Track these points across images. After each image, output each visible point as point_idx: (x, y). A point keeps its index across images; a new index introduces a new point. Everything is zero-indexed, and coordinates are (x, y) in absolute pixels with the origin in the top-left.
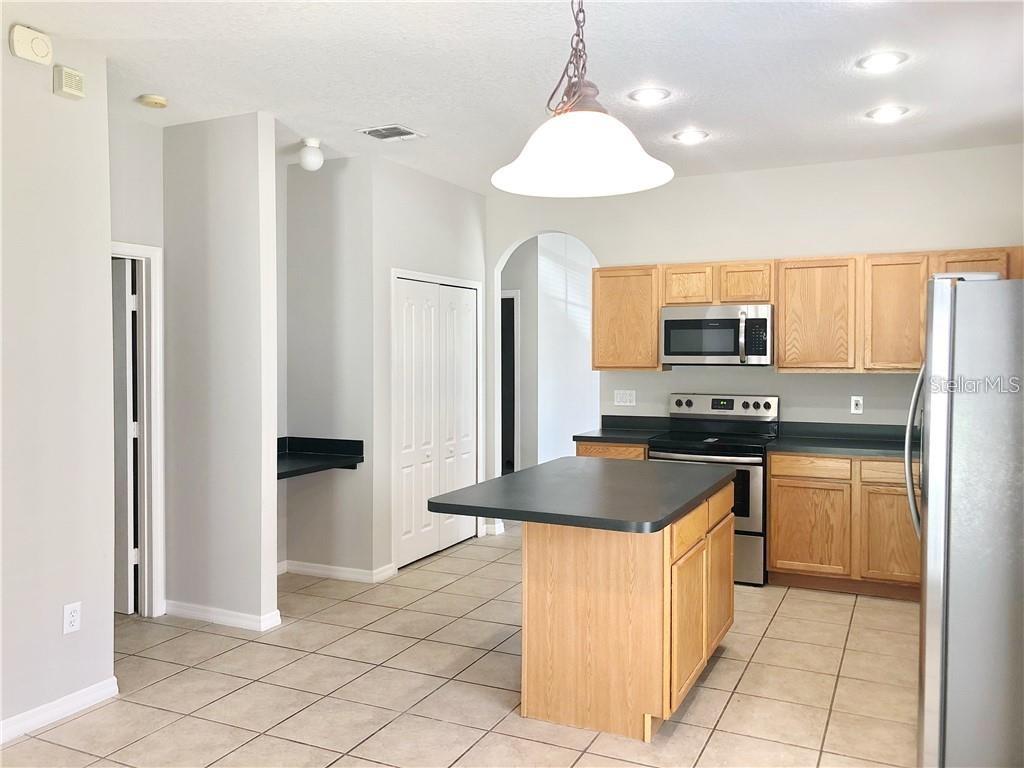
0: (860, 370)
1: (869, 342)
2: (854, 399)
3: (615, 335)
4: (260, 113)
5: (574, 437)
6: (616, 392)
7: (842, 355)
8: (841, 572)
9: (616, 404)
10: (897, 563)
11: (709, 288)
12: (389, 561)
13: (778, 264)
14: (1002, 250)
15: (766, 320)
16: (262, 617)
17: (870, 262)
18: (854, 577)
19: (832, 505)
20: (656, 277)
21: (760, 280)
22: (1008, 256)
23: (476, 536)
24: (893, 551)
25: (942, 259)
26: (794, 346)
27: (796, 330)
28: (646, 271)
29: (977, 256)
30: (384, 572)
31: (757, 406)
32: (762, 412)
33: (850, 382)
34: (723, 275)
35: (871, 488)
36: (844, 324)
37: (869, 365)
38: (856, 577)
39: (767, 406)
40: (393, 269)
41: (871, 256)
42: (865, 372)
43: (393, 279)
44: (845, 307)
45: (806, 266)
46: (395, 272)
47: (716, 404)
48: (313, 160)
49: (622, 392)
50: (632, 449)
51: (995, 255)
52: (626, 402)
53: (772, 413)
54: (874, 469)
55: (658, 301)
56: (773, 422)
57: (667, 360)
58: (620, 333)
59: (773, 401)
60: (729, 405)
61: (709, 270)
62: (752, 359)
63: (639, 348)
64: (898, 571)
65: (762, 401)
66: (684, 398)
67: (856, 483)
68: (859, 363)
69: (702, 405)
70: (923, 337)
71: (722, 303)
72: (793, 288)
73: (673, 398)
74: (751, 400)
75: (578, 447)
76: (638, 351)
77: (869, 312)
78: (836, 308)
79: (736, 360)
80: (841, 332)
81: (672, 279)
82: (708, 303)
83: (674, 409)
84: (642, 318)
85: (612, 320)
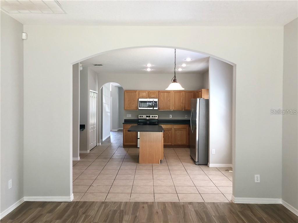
0: (172, 110)
1: (174, 106)
2: (170, 115)
6: (127, 114)
7: (170, 108)
8: (171, 144)
9: (127, 117)
11: (147, 95)
13: (159, 92)
14: (193, 91)
17: (174, 92)
18: (173, 145)
19: (169, 133)
20: (137, 93)
22: (194, 92)
23: (97, 146)
26: (161, 106)
27: (162, 103)
28: (135, 91)
29: (189, 92)
31: (154, 117)
32: (155, 118)
33: (170, 112)
34: (149, 93)
35: (175, 130)
37: (174, 109)
39: (156, 117)
44: (170, 99)
52: (129, 117)
53: (157, 118)
54: (176, 126)
55: (137, 97)
56: (157, 120)
57: (139, 108)
58: (130, 103)
59: (157, 116)
60: (149, 117)
61: (147, 92)
62: (155, 108)
63: (134, 106)
64: (179, 143)
65: (155, 116)
66: (141, 116)
67: (173, 129)
68: (172, 109)
69: (144, 117)
70: (182, 105)
71: (149, 98)
72: (161, 96)
73: (139, 116)
74: (153, 116)
75: (124, 125)
76: (134, 107)
77: (174, 100)
78: (169, 99)
79: (152, 108)
80: (169, 104)
81: (140, 93)
82: (147, 98)
83: (139, 118)
84: (134, 100)
85: (128, 101)
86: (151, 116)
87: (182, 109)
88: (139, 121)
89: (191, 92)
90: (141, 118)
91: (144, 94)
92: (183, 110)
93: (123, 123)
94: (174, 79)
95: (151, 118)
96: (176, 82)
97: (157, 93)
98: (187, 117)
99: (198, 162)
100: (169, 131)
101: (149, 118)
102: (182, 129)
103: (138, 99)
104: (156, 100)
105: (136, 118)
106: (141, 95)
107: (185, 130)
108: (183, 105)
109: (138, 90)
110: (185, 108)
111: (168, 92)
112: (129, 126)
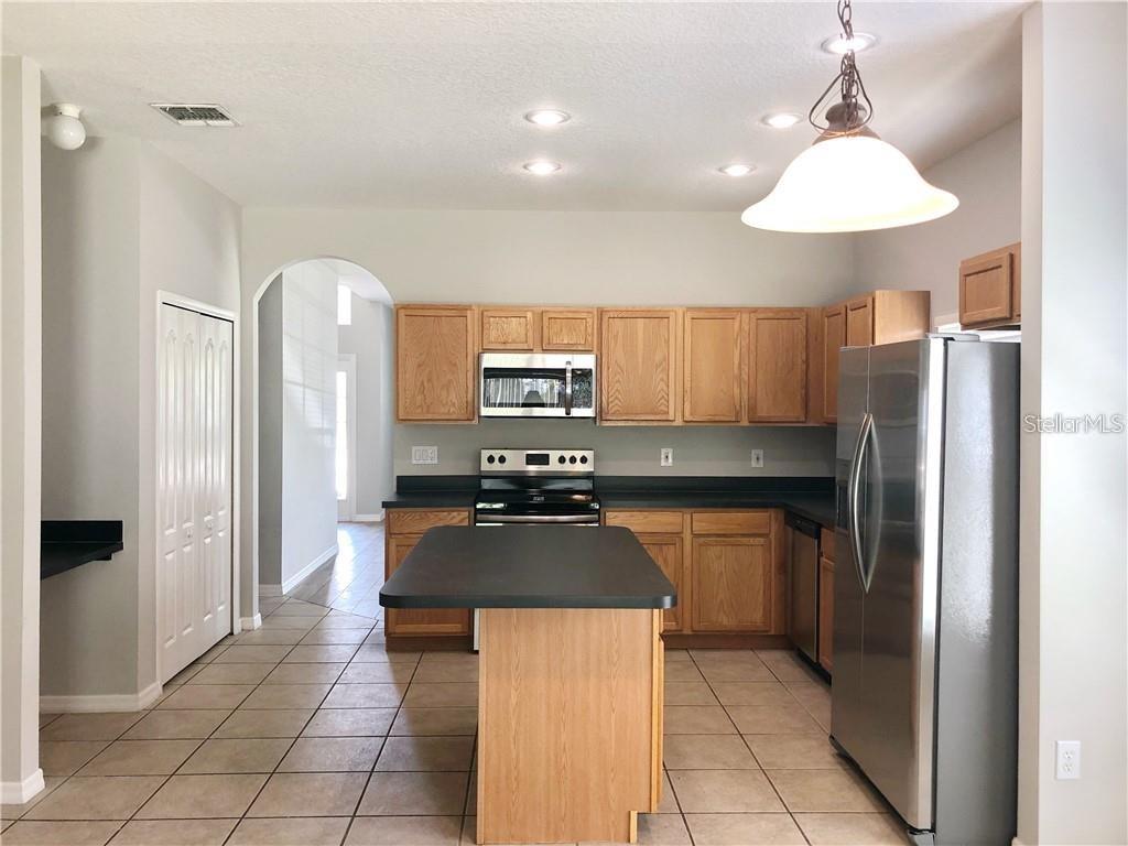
0: (678, 422)
1: (688, 397)
2: (663, 451)
3: (423, 383)
4: (24, 59)
5: (383, 503)
6: (414, 448)
7: (663, 408)
8: (674, 628)
9: (414, 462)
10: (725, 612)
11: (530, 334)
12: (154, 681)
13: (601, 312)
14: (801, 310)
15: (591, 370)
16: (23, 784)
17: (689, 315)
18: (685, 632)
20: (472, 318)
21: (583, 328)
22: (808, 317)
23: (232, 634)
24: (722, 602)
25: (752, 315)
26: (616, 398)
27: (618, 381)
28: (460, 310)
29: (781, 315)
30: (149, 694)
31: (573, 460)
32: (578, 467)
34: (546, 318)
35: (702, 540)
36: (665, 378)
37: (688, 418)
38: (687, 631)
39: (583, 460)
40: (159, 292)
41: (689, 309)
42: (684, 424)
43: (159, 304)
44: (666, 359)
45: (629, 315)
46: (161, 296)
47: (531, 460)
48: (71, 136)
49: (421, 448)
50: (455, 514)
51: (796, 315)
52: (426, 460)
53: (587, 468)
54: (704, 521)
55: (473, 349)
56: (588, 476)
57: (485, 411)
58: (429, 380)
59: (589, 454)
60: (544, 460)
61: (529, 315)
62: (576, 412)
63: (453, 397)
64: (726, 621)
65: (578, 454)
66: (497, 454)
67: (687, 536)
68: (679, 415)
69: (515, 462)
70: (737, 391)
71: (545, 351)
72: (616, 337)
73: (485, 454)
74: (568, 454)
75: (388, 515)
76: (451, 402)
77: (688, 364)
78: (658, 357)
79: (561, 412)
80: (662, 385)
81: (489, 323)
82: (530, 351)
83: (485, 466)
84: (455, 365)
85: (419, 366)
86: (554, 455)
87: (738, 414)
88: (487, 484)
89: (788, 315)
90: (497, 467)
91: (515, 328)
92: (745, 423)
93: (385, 505)
94: (835, 99)
95: (554, 466)
96: (867, 133)
97: (592, 322)
98: (761, 464)
99: (933, 830)
100: (665, 548)
101: (544, 468)
102: (743, 535)
103: (479, 359)
104: (586, 361)
105: (464, 469)
106: (493, 334)
107: (762, 540)
108: (745, 391)
109: (479, 306)
110: (752, 409)
111: (656, 316)
112: (422, 518)
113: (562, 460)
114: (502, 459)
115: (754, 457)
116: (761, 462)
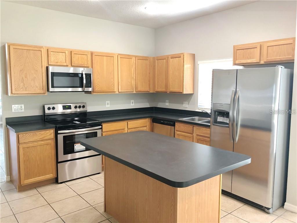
0: (117, 92)
1: (120, 84)
9: (14, 112)
11: (67, 59)
13: (92, 53)
15: (91, 74)
17: (119, 57)
20: (44, 52)
21: (86, 58)
25: (136, 58)
26: (98, 84)
27: (98, 78)
28: (39, 48)
31: (80, 107)
34: (72, 55)
37: (120, 91)
39: (83, 107)
41: (119, 54)
45: (102, 55)
47: (64, 108)
55: (44, 64)
57: (52, 89)
58: (26, 77)
63: (36, 84)
66: (51, 106)
70: (133, 82)
71: (73, 66)
76: (36, 86)
77: (120, 73)
78: (110, 71)
79: (81, 89)
81: (50, 54)
82: (67, 66)
83: (47, 111)
84: (37, 71)
85: (21, 71)
86: (73, 106)
87: (133, 89)
89: (145, 59)
90: (52, 111)
91: (61, 57)
92: (134, 92)
95: (73, 110)
97: (89, 56)
101: (70, 110)
106: (52, 59)
107: (145, 128)
108: (135, 83)
109: (46, 47)
111: (109, 56)
112: (34, 135)
113: (76, 107)
114: (54, 108)
115: (132, 103)
116: (133, 104)
